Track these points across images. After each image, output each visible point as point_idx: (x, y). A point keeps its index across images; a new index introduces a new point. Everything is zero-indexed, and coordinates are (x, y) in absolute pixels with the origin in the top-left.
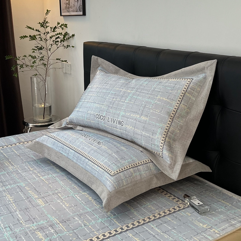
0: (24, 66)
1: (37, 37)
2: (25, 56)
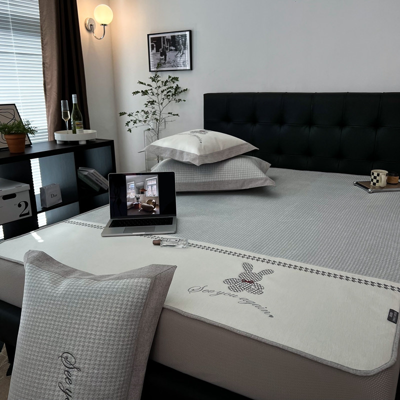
0: (137, 122)
1: (149, 92)
2: (138, 112)
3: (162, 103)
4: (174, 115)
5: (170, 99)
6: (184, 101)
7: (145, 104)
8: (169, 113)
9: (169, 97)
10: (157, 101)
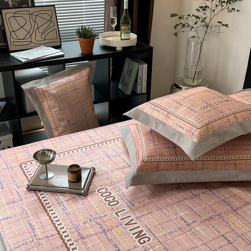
2: (189, 15)
3: (214, 10)
4: (223, 25)
5: (224, 7)
6: (238, 11)
7: (197, 9)
8: (219, 22)
9: (223, 4)
10: (210, 7)
